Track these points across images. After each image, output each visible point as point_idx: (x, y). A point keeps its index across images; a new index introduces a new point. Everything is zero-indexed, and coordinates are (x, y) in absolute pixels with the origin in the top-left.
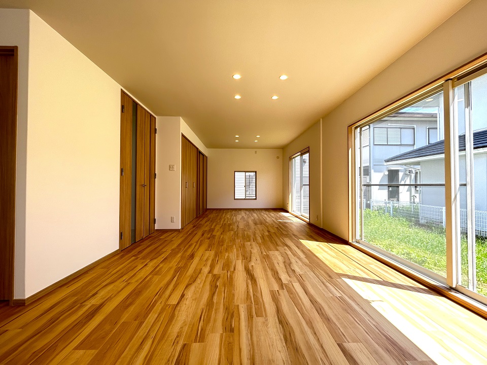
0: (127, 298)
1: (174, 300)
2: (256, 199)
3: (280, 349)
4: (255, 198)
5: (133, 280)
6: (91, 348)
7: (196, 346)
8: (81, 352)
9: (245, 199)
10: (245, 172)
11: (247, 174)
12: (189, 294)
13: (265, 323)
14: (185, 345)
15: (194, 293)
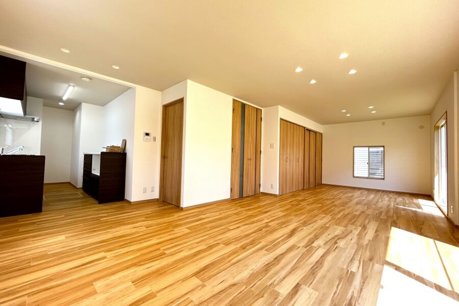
0: (214, 220)
1: (231, 228)
2: (384, 179)
3: (258, 265)
4: (383, 177)
5: (223, 214)
6: (190, 230)
7: (222, 245)
8: (186, 229)
9: (367, 178)
10: (369, 147)
11: (371, 149)
12: (242, 228)
13: (265, 255)
14: (218, 243)
15: (245, 229)
